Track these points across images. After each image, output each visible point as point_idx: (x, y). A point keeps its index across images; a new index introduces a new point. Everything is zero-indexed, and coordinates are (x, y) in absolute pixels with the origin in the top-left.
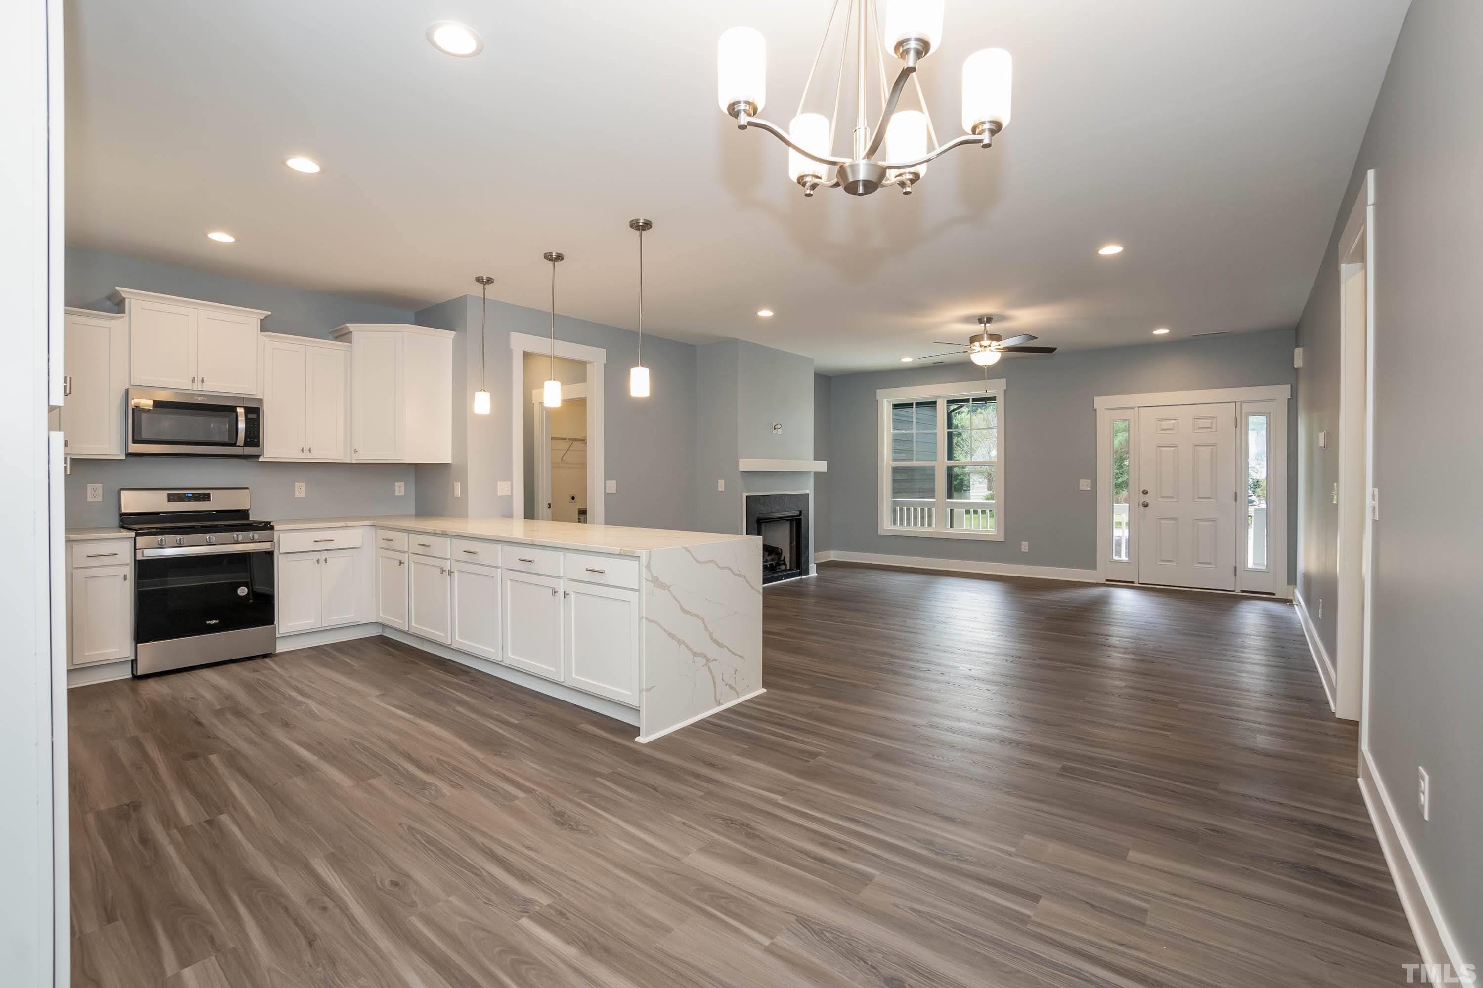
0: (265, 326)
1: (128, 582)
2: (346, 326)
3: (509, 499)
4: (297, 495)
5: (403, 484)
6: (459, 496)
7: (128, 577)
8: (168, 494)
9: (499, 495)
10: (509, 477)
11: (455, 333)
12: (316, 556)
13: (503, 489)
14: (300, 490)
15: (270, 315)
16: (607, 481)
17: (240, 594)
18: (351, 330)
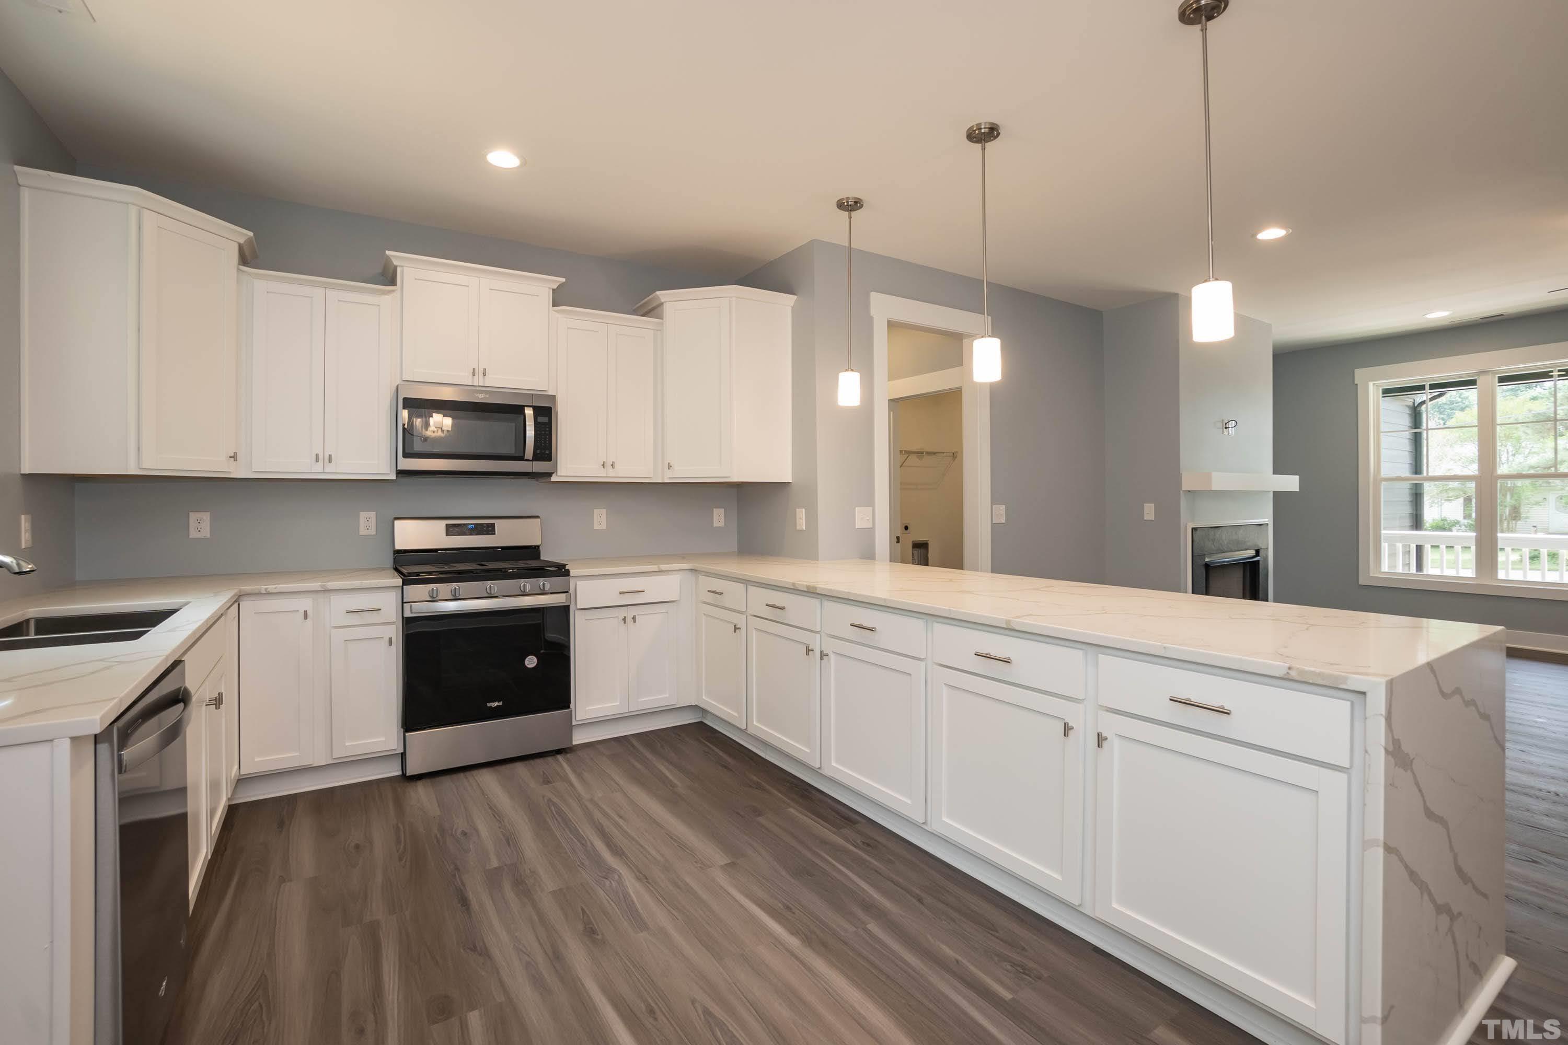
0: (559, 299)
1: (394, 647)
2: (657, 295)
3: (869, 533)
4: (596, 527)
5: (722, 510)
6: (804, 529)
7: (394, 640)
8: (446, 524)
9: (857, 527)
10: (869, 501)
11: (796, 297)
12: (622, 613)
13: (862, 518)
14: (600, 518)
15: (564, 282)
16: (994, 506)
17: (527, 666)
18: (663, 301)
